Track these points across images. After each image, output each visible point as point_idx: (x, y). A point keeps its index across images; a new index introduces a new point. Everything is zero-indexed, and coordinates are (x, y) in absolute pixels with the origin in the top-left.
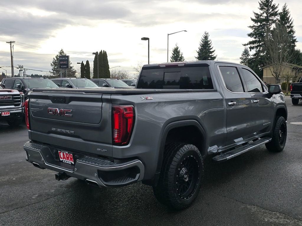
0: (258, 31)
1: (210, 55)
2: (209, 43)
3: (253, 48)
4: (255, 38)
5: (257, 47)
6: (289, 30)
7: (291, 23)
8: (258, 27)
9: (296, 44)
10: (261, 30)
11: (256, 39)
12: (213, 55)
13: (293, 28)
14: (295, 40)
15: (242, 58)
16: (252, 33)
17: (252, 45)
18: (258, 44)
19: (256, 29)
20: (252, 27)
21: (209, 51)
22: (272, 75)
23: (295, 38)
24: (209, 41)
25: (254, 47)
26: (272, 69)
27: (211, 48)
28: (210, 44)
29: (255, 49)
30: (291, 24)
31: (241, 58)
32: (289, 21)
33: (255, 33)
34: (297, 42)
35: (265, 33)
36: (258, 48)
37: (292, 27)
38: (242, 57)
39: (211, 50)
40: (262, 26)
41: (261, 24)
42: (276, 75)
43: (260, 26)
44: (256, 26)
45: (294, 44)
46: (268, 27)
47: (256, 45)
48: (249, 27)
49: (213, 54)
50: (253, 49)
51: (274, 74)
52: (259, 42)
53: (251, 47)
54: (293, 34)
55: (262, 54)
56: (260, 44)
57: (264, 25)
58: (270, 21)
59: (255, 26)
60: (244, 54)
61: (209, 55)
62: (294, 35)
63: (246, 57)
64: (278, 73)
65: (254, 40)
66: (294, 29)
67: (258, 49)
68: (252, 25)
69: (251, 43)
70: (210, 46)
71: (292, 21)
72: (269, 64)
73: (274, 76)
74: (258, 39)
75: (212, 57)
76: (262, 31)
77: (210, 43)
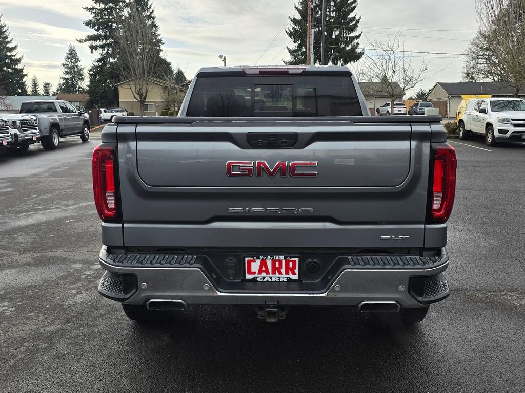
0: (102, 18)
1: (8, 54)
2: (3, 30)
3: (96, 48)
4: (98, 30)
5: (103, 47)
6: (150, 22)
7: (151, 10)
8: (102, 10)
9: (162, 47)
10: (107, 17)
11: (99, 33)
12: (14, 56)
13: (155, 20)
14: (161, 40)
15: (67, 65)
16: (90, 21)
17: (94, 42)
18: (104, 42)
19: (99, 13)
20: (90, 9)
21: (5, 47)
22: (134, 97)
23: (159, 38)
24: (3, 27)
25: (97, 46)
26: (133, 87)
27: (8, 40)
28: (7, 34)
29: (100, 51)
30: (151, 13)
31: (64, 65)
32: (148, 7)
33: (98, 20)
34: (163, 43)
35: (114, 23)
36: (106, 49)
37: (154, 18)
38: (67, 63)
39: (10, 45)
40: (107, 9)
41: (106, 7)
42: (141, 98)
43: (104, 9)
44: (98, 9)
45: (159, 46)
46: (118, 13)
47: (101, 43)
48: (85, 8)
49: (13, 53)
50: (96, 50)
51: (138, 97)
52: (106, 38)
53: (92, 46)
54: (157, 30)
55: (111, 60)
56: (108, 42)
57: (111, 8)
58: (121, 4)
59: (96, 9)
60: (69, 58)
61: (6, 55)
62: (158, 33)
63: (74, 63)
64: (144, 94)
65: (96, 33)
66: (157, 22)
67: (106, 51)
68: (90, 7)
69: (91, 38)
70: (6, 37)
71: (152, 7)
72: (127, 78)
73: (137, 99)
74: (103, 32)
75: (13, 58)
76: (109, 18)
77: (6, 31)
